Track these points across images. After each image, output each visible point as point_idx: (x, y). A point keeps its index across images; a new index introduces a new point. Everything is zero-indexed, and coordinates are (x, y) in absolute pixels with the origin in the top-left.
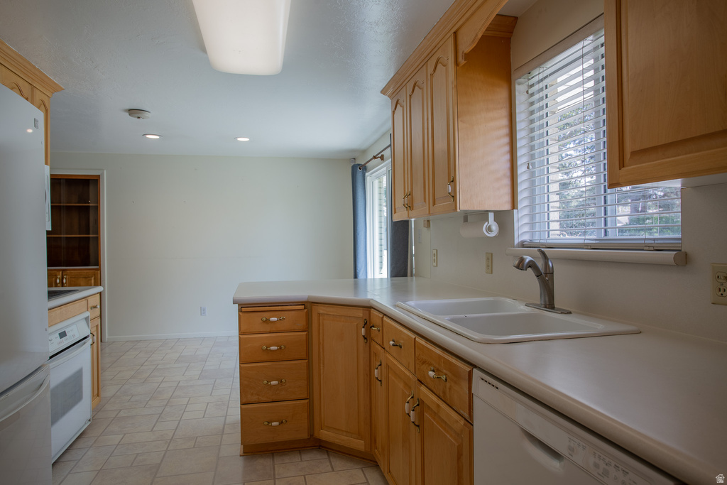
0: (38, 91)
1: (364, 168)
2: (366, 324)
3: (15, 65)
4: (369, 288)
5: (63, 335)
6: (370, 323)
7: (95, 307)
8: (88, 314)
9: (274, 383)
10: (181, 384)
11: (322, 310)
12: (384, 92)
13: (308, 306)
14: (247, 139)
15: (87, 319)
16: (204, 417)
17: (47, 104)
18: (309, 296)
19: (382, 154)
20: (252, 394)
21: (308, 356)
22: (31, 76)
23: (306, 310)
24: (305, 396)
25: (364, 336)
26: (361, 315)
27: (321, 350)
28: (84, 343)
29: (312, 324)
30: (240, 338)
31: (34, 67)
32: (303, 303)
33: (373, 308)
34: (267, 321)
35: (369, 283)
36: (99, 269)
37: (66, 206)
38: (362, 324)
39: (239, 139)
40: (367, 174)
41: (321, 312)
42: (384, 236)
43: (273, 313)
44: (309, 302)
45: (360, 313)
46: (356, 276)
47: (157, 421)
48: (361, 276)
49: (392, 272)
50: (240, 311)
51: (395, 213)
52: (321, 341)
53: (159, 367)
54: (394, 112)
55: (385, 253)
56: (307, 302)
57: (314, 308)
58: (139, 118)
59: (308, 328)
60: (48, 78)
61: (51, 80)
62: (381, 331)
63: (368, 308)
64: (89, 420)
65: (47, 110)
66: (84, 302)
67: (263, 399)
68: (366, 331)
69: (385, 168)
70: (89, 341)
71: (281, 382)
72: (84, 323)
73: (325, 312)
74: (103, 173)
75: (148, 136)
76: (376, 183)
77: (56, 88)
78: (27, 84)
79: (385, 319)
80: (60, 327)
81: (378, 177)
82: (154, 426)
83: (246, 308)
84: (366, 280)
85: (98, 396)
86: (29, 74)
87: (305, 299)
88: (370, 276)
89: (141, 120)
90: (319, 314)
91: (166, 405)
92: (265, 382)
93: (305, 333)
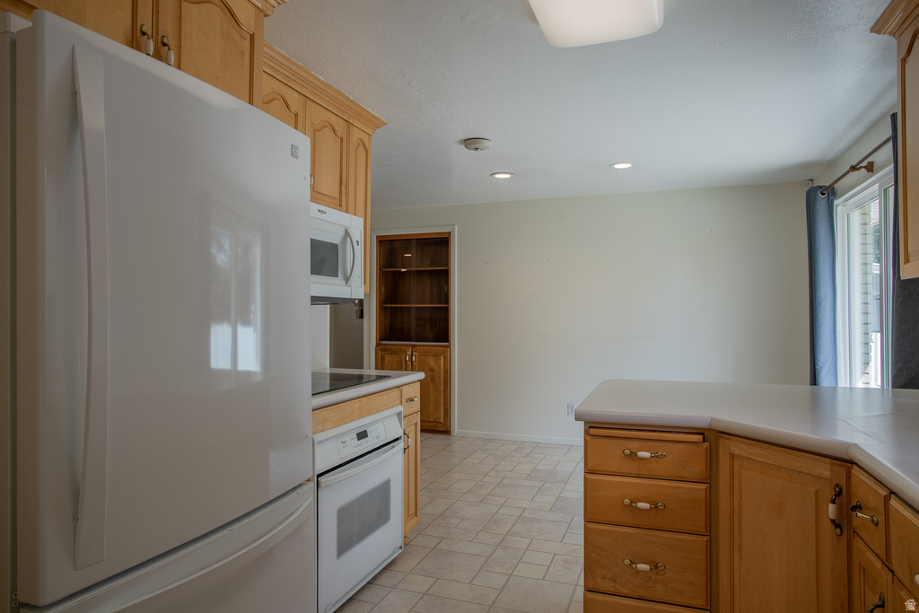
0: (355, 128)
1: (830, 192)
2: (839, 494)
3: (327, 99)
4: (842, 410)
5: (362, 435)
6: (849, 496)
7: (412, 400)
8: (400, 408)
9: (643, 567)
10: (526, 514)
11: (738, 448)
12: (877, 28)
13: (711, 438)
14: (628, 166)
15: (399, 414)
16: (543, 579)
17: (367, 144)
18: (712, 419)
19: (870, 159)
20: (604, 577)
21: (710, 530)
22: (347, 111)
23: (706, 445)
24: (701, 602)
25: (833, 521)
26: (827, 473)
27: (736, 524)
28: (393, 447)
29: (718, 471)
30: (585, 479)
31: (348, 99)
32: (701, 432)
33: (856, 464)
34: (633, 455)
35: (841, 397)
36: (449, 347)
37: (417, 271)
38: (830, 494)
39: (617, 166)
40: (836, 202)
41: (737, 452)
42: (873, 308)
43: (644, 443)
44: (714, 430)
45: (825, 470)
46: (814, 380)
47: (481, 569)
48: (825, 380)
49: (894, 377)
50: (587, 433)
51: (907, 261)
52: (736, 507)
53: (505, 481)
54: (904, 61)
55: (876, 338)
56: (710, 430)
57: (722, 441)
58: (476, 149)
59: (710, 478)
60: (366, 110)
61: (369, 113)
62: (882, 525)
63: (846, 462)
64: (401, 547)
65: (367, 151)
66: (396, 392)
67: (624, 591)
68: (840, 511)
69: (877, 186)
70: (400, 445)
71: (656, 567)
72: (395, 420)
73: (746, 455)
74: (454, 229)
75: (497, 176)
76: (856, 216)
77: (377, 123)
78: (342, 121)
79: (894, 502)
80: (359, 424)
81: (860, 205)
82: (474, 577)
83: (598, 429)
84: (834, 389)
85: (416, 515)
86: (343, 109)
87: (704, 424)
88: (843, 383)
89: (479, 152)
90: (733, 456)
91: (499, 545)
92: (627, 562)
93: (703, 487)
